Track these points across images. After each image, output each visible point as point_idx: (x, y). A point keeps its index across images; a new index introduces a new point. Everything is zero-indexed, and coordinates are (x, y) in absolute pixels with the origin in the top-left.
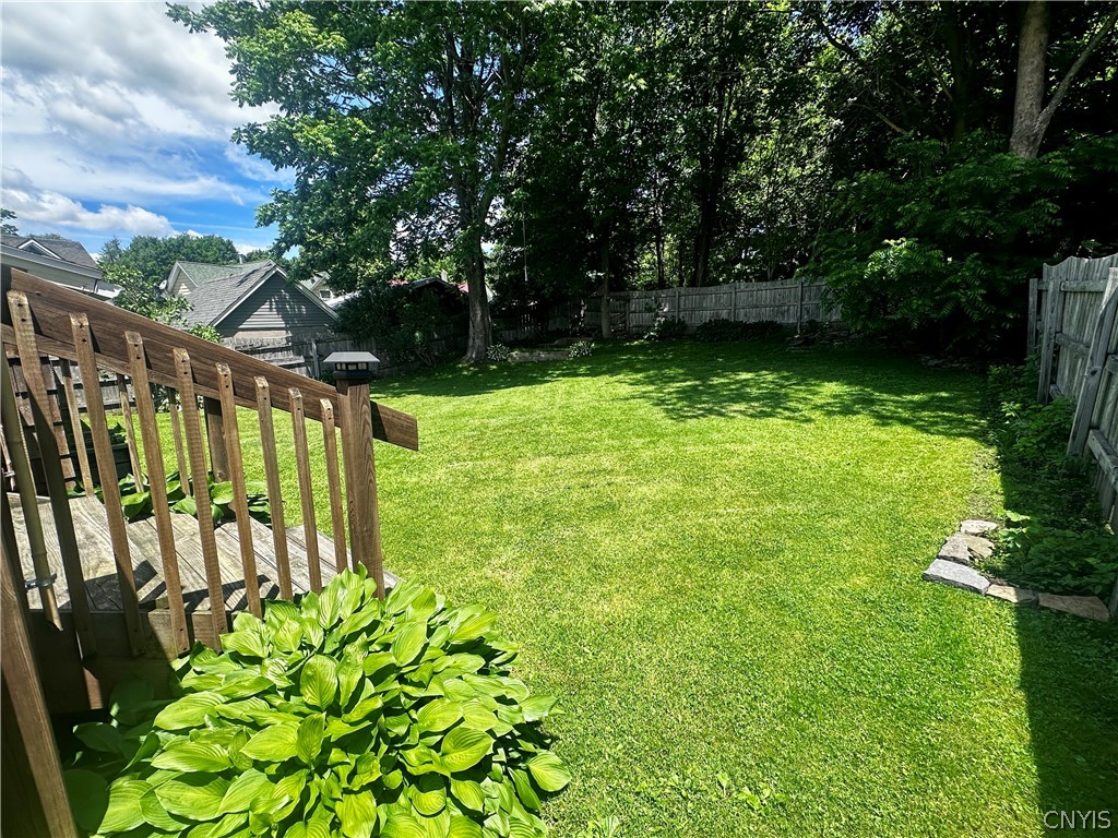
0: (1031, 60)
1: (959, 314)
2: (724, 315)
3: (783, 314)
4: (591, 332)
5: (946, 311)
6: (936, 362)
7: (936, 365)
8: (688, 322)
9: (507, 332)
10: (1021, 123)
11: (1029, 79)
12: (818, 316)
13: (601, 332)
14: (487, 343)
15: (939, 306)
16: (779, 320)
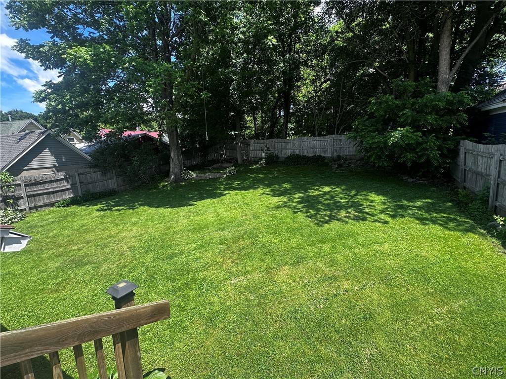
0: (446, 49)
1: (428, 161)
2: (297, 152)
3: (325, 152)
4: (232, 161)
5: (423, 160)
6: (412, 180)
7: (412, 182)
8: (280, 156)
9: (186, 161)
10: (442, 76)
11: (444, 57)
12: (341, 153)
13: (237, 161)
14: (181, 170)
15: (420, 157)
16: (323, 155)
